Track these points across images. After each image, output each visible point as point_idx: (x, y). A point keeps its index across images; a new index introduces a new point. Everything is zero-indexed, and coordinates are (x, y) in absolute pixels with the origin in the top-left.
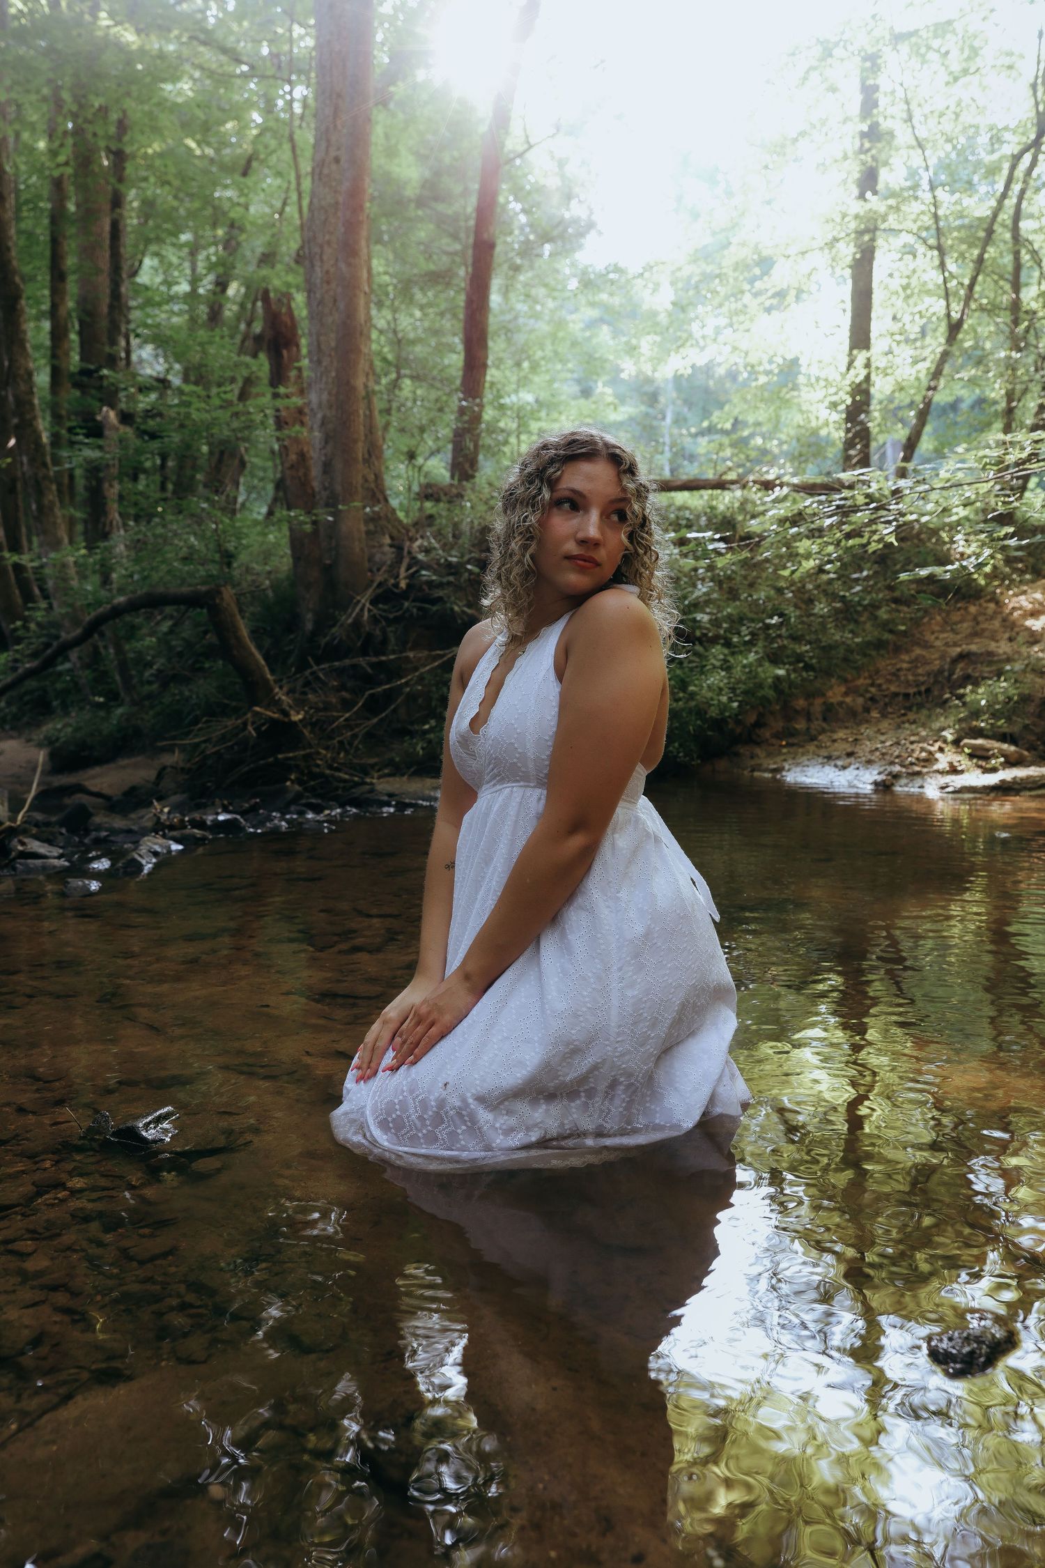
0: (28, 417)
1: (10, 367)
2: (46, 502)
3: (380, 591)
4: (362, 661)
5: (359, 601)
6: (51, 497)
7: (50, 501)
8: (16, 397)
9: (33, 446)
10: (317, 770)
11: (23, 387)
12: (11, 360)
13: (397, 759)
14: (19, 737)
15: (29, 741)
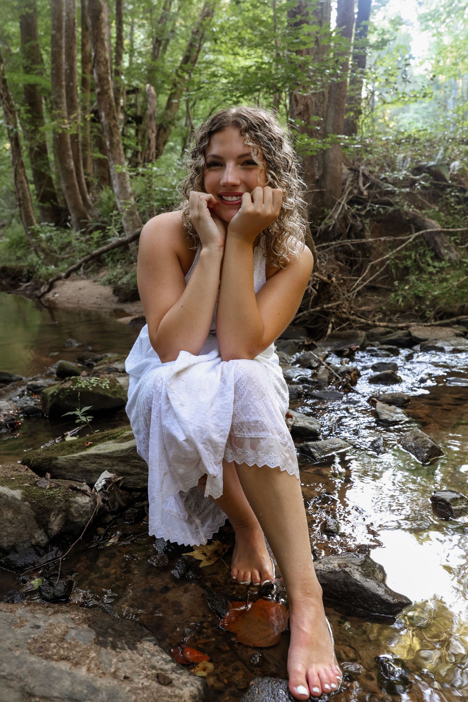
0: (106, 88)
1: (95, 56)
2: (115, 140)
3: (351, 197)
4: (348, 242)
5: (340, 203)
6: (118, 138)
7: (118, 141)
8: (99, 75)
9: (108, 106)
10: (345, 316)
11: (103, 69)
12: (96, 52)
13: (384, 308)
14: (88, 278)
15: (95, 281)
